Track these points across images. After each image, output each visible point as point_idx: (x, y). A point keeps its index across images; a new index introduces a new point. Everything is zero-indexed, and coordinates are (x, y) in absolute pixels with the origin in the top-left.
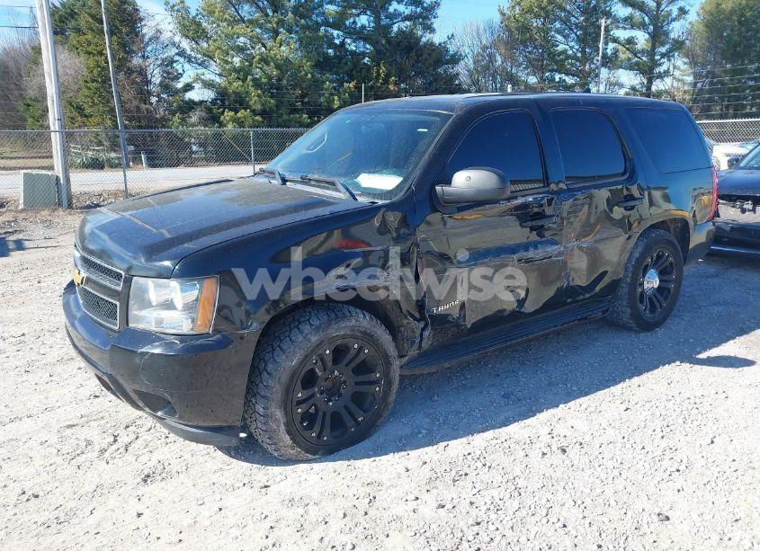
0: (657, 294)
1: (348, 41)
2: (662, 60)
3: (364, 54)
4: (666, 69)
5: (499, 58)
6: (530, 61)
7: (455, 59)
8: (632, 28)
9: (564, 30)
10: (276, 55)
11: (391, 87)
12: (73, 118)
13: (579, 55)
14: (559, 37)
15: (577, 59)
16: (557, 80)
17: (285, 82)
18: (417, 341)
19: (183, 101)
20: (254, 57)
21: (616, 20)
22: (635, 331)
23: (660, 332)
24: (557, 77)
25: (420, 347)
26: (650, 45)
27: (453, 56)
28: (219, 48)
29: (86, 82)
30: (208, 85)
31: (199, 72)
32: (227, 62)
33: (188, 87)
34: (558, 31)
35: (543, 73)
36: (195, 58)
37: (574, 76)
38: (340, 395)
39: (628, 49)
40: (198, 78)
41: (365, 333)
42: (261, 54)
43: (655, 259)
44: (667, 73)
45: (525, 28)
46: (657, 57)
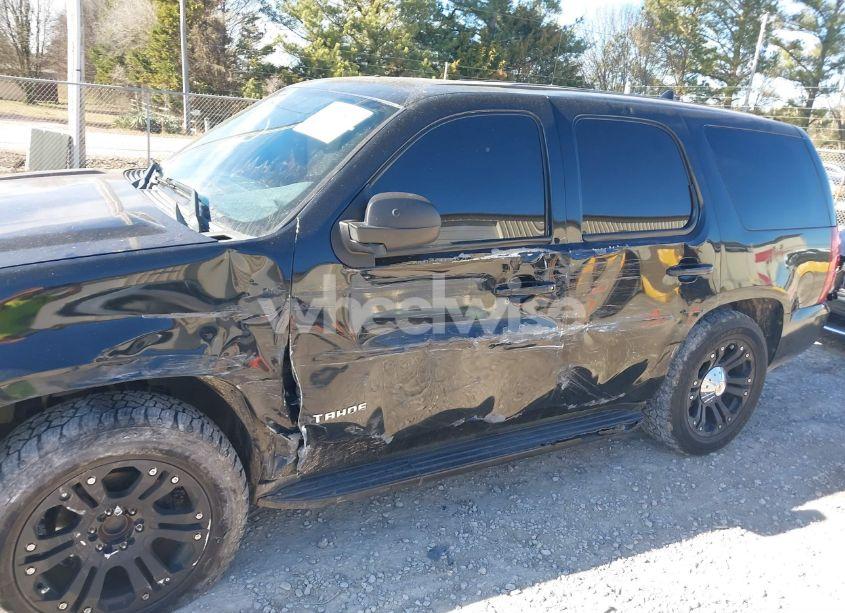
0: (721, 404)
1: (458, 13)
2: (832, 71)
3: (473, 31)
4: (835, 82)
5: (634, 50)
6: (669, 57)
7: (579, 48)
8: (801, 28)
9: (718, 23)
10: (370, 22)
11: (501, 72)
12: (138, 72)
13: (731, 55)
14: (710, 32)
15: (727, 60)
16: (699, 83)
17: (378, 54)
18: (291, 461)
19: (259, 65)
20: (346, 22)
21: (782, 18)
22: (677, 454)
23: (716, 457)
24: (700, 79)
25: (295, 471)
26: (819, 51)
27: (579, 42)
28: (307, 7)
29: (155, 32)
30: (292, 50)
31: (282, 33)
32: (314, 25)
33: (268, 50)
34: (710, 25)
35: (683, 73)
36: (280, 16)
37: (721, 79)
38: (131, 542)
39: (791, 54)
40: (279, 40)
41: (169, 453)
42: (354, 19)
43: (721, 354)
44: (834, 89)
45: (669, 17)
46: (825, 68)
